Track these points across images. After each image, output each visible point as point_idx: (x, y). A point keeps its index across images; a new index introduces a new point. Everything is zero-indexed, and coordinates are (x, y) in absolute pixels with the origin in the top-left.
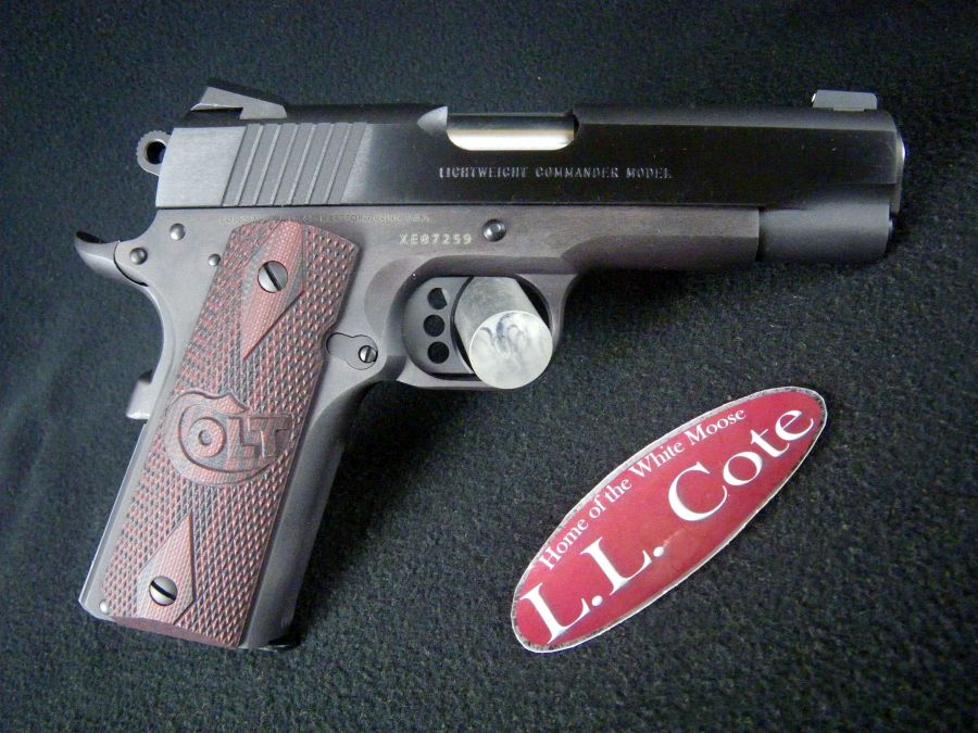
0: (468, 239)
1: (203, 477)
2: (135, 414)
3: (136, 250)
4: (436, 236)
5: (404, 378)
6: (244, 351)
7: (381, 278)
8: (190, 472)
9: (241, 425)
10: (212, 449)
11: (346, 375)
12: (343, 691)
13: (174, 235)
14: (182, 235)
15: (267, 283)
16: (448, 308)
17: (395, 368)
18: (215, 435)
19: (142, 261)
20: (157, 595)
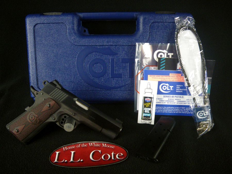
0: (71, 113)
1: (30, 121)
2: (26, 109)
3: (37, 93)
4: (68, 111)
5: (57, 123)
6: (42, 111)
7: (60, 112)
8: (28, 120)
9: (37, 119)
10: (32, 119)
11: (51, 120)
12: (30, 152)
13: (42, 94)
14: (43, 94)
15: (48, 106)
16: (66, 119)
17: (56, 122)
18: (33, 118)
19: (37, 94)
20: (16, 130)
